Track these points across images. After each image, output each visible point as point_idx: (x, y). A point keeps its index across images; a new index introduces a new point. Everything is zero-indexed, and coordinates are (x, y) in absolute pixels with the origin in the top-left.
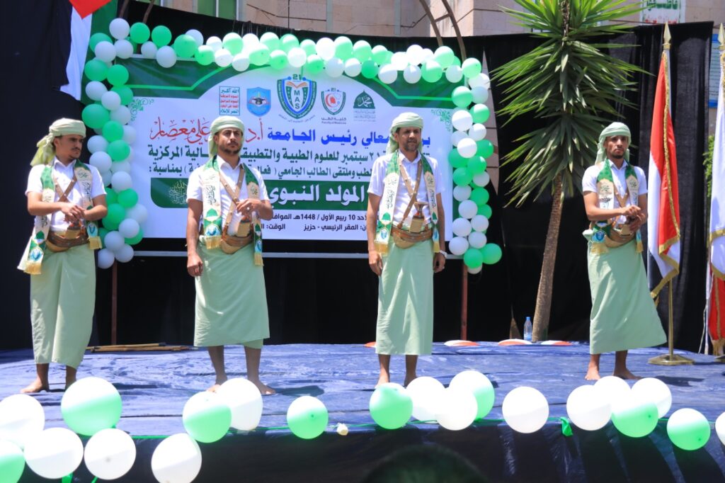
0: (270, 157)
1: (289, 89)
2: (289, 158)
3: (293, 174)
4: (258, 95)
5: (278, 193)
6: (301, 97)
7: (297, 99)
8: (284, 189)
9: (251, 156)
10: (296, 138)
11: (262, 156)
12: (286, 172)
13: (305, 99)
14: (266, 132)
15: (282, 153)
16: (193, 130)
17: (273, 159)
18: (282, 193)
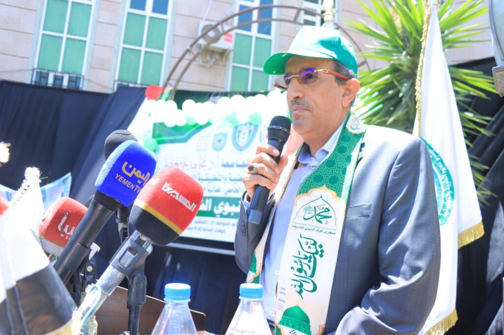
0: (220, 180)
1: (240, 132)
2: (232, 180)
3: (235, 192)
4: (220, 138)
5: (223, 206)
6: (246, 136)
7: (243, 138)
8: (227, 204)
9: (210, 180)
10: (238, 166)
11: (216, 180)
12: (230, 191)
13: (248, 137)
14: (221, 162)
15: (228, 177)
16: (181, 164)
17: (223, 181)
18: (225, 206)
